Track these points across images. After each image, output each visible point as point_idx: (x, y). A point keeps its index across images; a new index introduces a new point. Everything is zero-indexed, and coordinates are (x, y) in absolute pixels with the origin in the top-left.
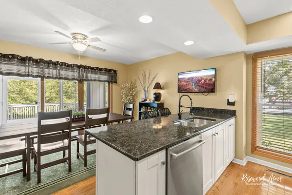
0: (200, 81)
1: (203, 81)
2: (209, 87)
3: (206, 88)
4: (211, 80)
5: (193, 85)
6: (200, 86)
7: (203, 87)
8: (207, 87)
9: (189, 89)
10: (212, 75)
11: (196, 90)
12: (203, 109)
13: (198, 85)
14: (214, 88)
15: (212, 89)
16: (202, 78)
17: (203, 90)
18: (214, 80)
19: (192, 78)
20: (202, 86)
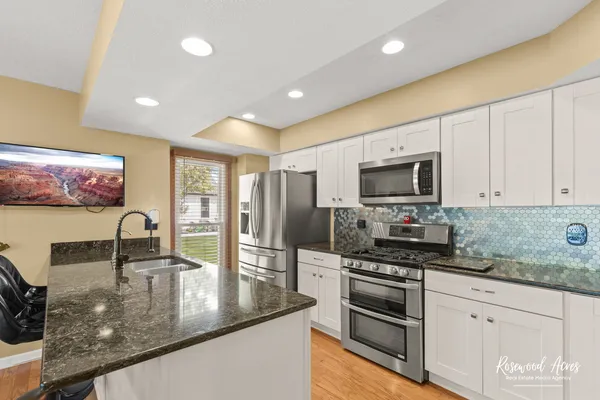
0: (85, 179)
1: (94, 181)
2: (110, 195)
3: (101, 196)
4: (114, 179)
5: (61, 187)
6: (85, 191)
7: (95, 194)
8: (105, 194)
9: (48, 196)
10: (116, 170)
11: (74, 199)
12: (89, 244)
13: (79, 188)
14: (123, 198)
15: (118, 199)
16: (91, 173)
17: (95, 199)
18: (121, 180)
19: (60, 170)
20: (91, 192)
